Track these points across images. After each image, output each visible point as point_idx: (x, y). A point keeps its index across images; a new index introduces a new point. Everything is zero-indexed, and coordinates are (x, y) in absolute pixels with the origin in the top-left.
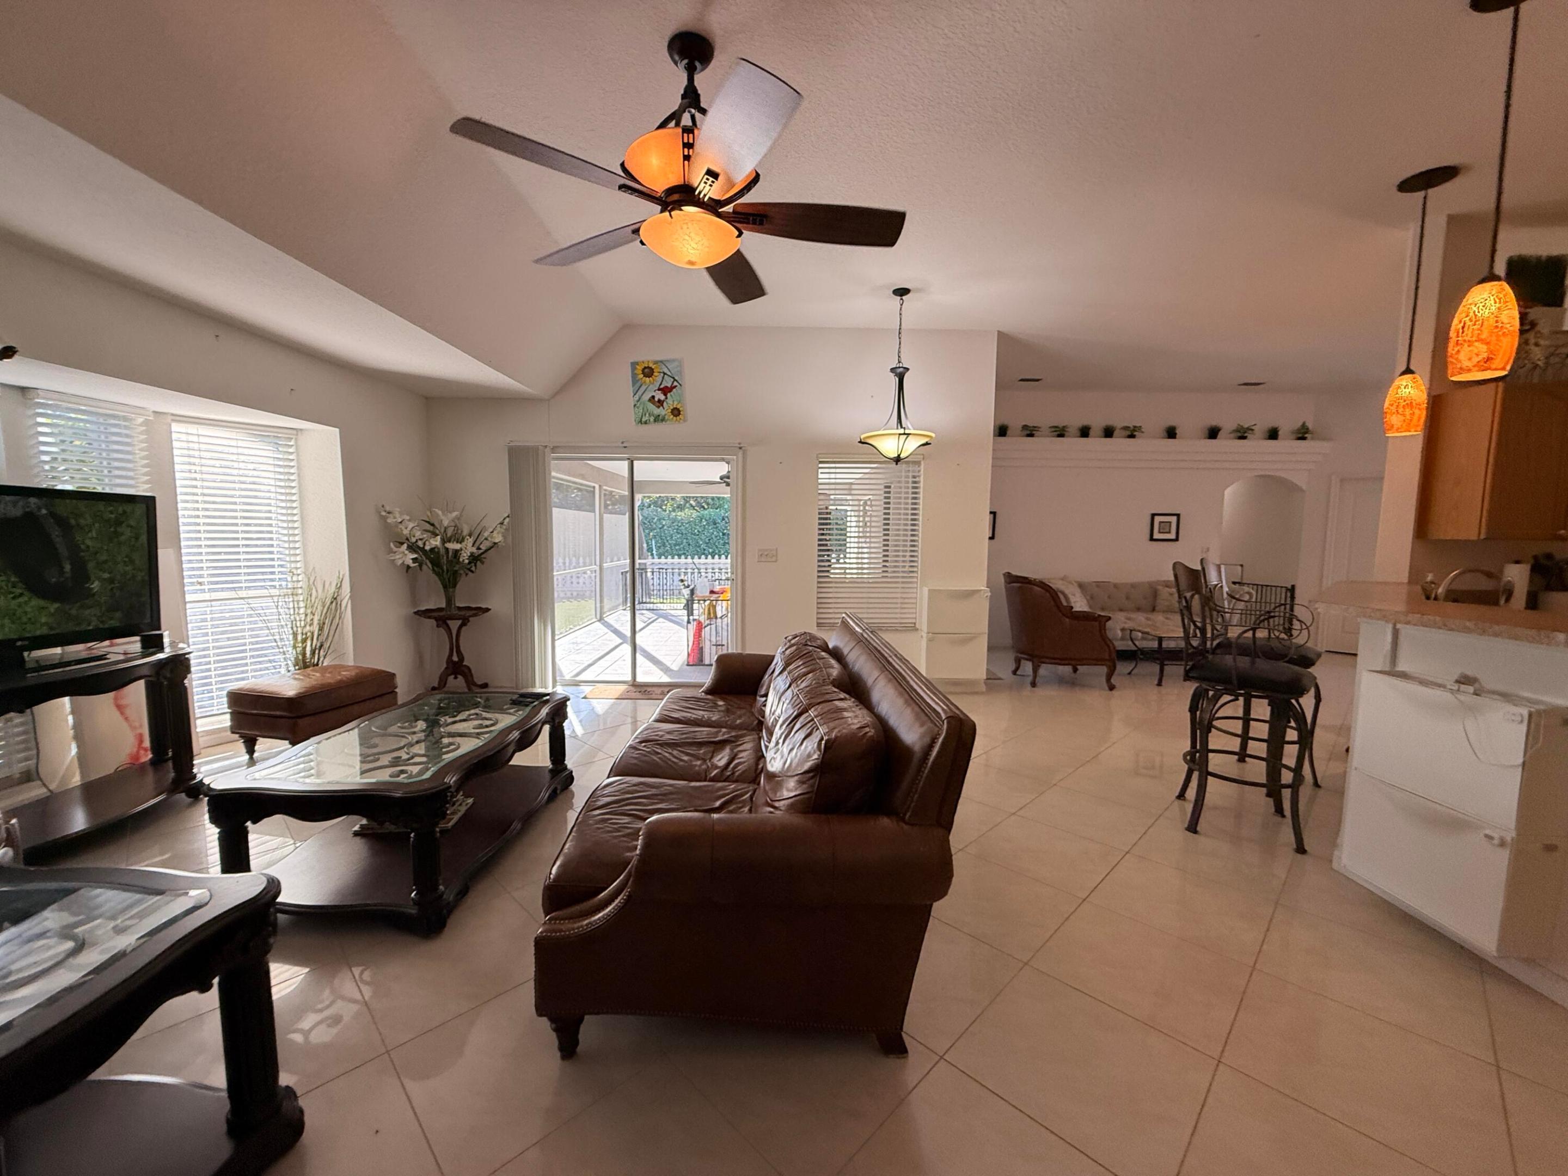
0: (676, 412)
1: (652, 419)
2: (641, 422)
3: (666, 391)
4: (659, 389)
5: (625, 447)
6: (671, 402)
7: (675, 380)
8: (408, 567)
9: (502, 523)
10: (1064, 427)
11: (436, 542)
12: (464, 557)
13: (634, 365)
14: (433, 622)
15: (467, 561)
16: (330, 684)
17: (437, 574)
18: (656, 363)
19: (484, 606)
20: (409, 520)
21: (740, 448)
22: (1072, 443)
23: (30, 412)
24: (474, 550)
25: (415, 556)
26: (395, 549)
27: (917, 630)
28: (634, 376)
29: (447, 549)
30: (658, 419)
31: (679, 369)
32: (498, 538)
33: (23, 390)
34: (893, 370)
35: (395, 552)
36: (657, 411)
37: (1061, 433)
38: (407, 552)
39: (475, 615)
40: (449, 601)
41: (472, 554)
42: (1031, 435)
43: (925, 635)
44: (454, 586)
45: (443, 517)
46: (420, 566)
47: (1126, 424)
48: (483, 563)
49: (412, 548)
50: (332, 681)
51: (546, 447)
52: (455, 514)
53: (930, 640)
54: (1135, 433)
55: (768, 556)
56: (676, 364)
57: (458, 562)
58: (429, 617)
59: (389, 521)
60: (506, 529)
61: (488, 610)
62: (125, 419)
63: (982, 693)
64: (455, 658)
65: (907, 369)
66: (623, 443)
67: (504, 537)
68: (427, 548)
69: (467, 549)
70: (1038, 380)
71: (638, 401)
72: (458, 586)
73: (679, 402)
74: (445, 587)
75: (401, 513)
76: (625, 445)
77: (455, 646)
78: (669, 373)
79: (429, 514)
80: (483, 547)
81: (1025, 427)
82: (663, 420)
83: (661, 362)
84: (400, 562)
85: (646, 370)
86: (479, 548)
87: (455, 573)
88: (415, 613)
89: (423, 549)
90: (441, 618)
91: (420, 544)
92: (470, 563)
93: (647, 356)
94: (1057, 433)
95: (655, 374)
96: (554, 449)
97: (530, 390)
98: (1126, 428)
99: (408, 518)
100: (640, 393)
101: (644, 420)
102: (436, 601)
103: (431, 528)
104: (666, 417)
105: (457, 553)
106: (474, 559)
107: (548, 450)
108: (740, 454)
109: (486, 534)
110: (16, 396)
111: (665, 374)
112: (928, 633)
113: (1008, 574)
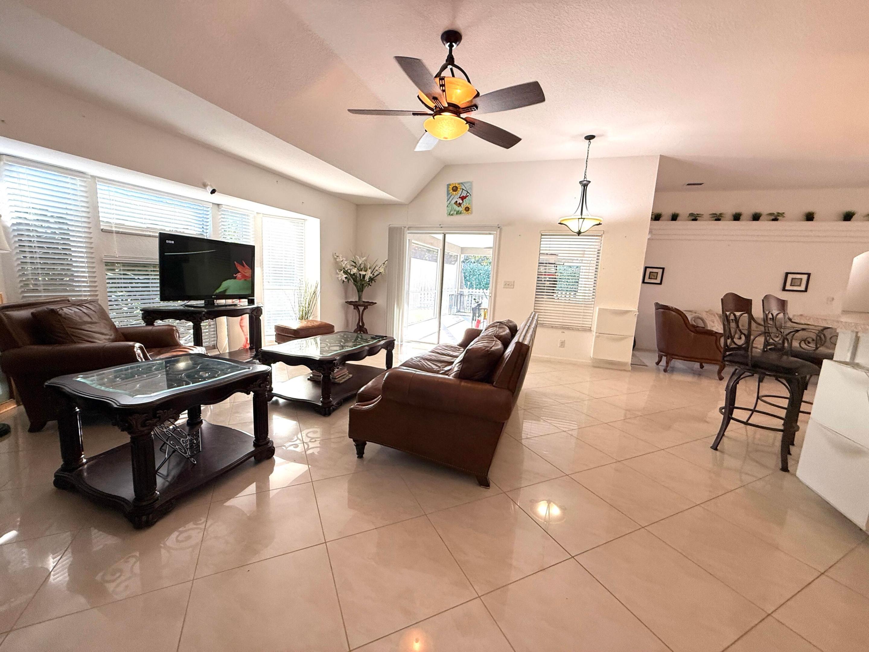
0: (467, 209)
1: (455, 213)
2: (450, 214)
3: (463, 198)
4: (460, 198)
5: (441, 227)
6: (465, 204)
7: (468, 192)
8: (344, 281)
9: (384, 264)
10: (721, 214)
11: (354, 271)
12: (367, 278)
13: (448, 185)
14: (352, 307)
15: (368, 280)
16: (309, 326)
17: (356, 285)
18: (459, 184)
19: (374, 302)
20: (346, 260)
21: (499, 227)
23: (220, 213)
24: (371, 275)
25: (346, 276)
26: (339, 273)
27: (591, 331)
28: (448, 191)
29: (360, 274)
30: (458, 213)
31: (470, 187)
32: (382, 270)
33: (218, 205)
34: (580, 182)
35: (338, 274)
36: (458, 209)
37: (718, 218)
38: (343, 274)
39: (370, 305)
40: (360, 298)
41: (370, 277)
42: (695, 220)
43: (594, 334)
44: (362, 291)
45: (359, 260)
46: (348, 281)
48: (375, 282)
49: (346, 272)
50: (310, 325)
51: (405, 227)
52: (364, 258)
53: (597, 337)
54: (778, 218)
55: (509, 285)
56: (468, 184)
57: (364, 280)
58: (351, 304)
59: (337, 260)
60: (386, 267)
61: (376, 303)
62: (248, 216)
63: (629, 371)
64: (361, 324)
65: (590, 182)
66: (440, 225)
67: (385, 270)
68: (352, 273)
69: (369, 274)
70: (701, 184)
71: (449, 204)
72: (363, 292)
73: (469, 204)
74: (358, 291)
75: (342, 257)
76: (441, 226)
77: (361, 319)
78: (465, 189)
79: (354, 258)
80: (375, 274)
81: (691, 215)
82: (461, 213)
83: (462, 183)
84: (340, 279)
85: (454, 188)
86: (373, 275)
87: (363, 285)
88: (346, 302)
89: (350, 274)
90: (356, 305)
91: (349, 271)
92: (369, 281)
93: (455, 180)
94: (715, 218)
95: (458, 190)
96: (409, 228)
97: (399, 200)
98: (771, 214)
99: (345, 259)
100: (450, 199)
101: (451, 213)
102: (355, 299)
103: (354, 264)
104: (462, 212)
105: (364, 276)
106: (371, 279)
107: (406, 229)
108: (498, 231)
109: (377, 268)
110: (216, 206)
111: (463, 189)
112: (596, 333)
113: (657, 304)
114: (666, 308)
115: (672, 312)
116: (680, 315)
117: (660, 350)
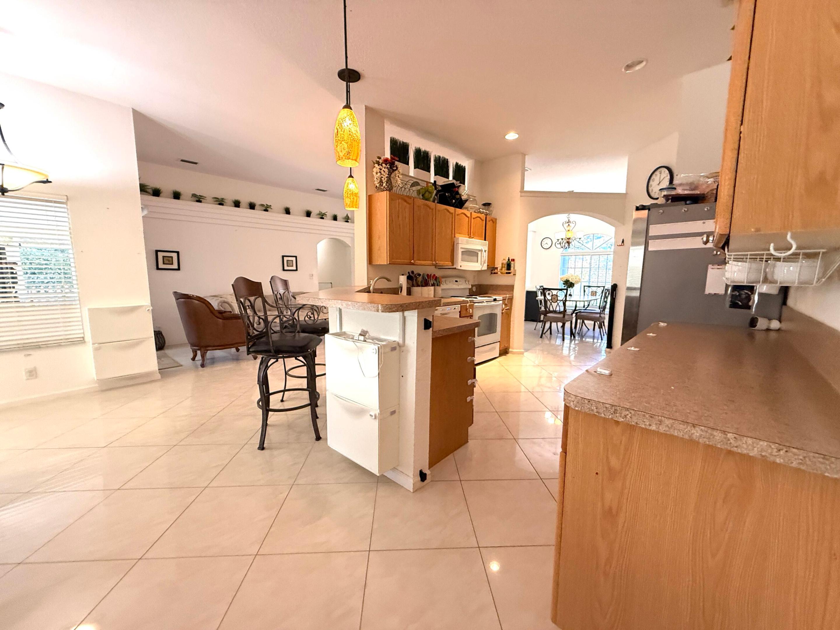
10: (223, 199)
22: (229, 210)
27: (85, 342)
37: (221, 202)
42: (199, 201)
43: (91, 346)
47: (262, 203)
53: (96, 350)
54: (268, 209)
81: (194, 195)
94: (218, 202)
98: (262, 205)
112: (93, 344)
113: (175, 293)
114: (186, 297)
115: (195, 301)
116: (204, 303)
117: (192, 345)
